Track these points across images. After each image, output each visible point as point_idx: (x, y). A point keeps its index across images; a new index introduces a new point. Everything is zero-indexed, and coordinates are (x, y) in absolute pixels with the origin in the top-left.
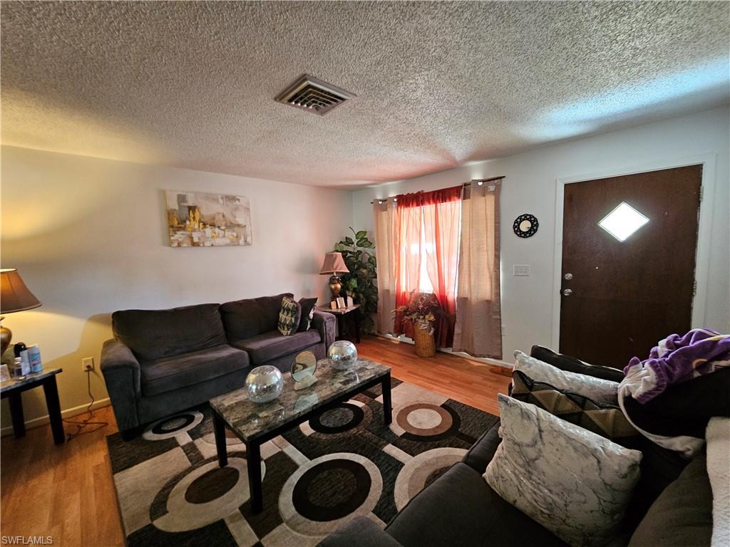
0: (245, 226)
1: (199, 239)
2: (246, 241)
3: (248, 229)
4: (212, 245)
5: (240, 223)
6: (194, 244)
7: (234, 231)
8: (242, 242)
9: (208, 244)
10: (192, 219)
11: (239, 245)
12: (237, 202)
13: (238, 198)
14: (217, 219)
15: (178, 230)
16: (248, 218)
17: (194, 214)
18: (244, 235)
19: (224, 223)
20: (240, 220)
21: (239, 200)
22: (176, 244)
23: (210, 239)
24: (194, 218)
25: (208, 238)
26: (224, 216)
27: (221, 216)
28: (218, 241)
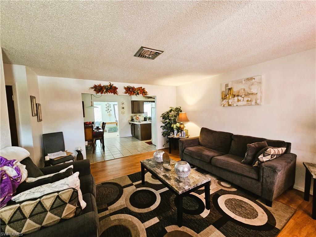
0: (257, 93)
1: (232, 103)
2: (256, 103)
3: (259, 95)
4: (237, 106)
5: (253, 92)
6: (229, 105)
7: (249, 98)
8: (253, 103)
9: (235, 105)
10: (229, 94)
11: (251, 105)
12: (253, 80)
13: (253, 77)
14: (240, 92)
15: (224, 100)
16: (259, 88)
17: (230, 92)
18: (255, 99)
19: (244, 94)
20: (254, 91)
21: (254, 79)
22: (223, 105)
23: (236, 102)
24: (230, 93)
25: (235, 102)
26: (244, 90)
27: (243, 90)
28: (240, 103)
